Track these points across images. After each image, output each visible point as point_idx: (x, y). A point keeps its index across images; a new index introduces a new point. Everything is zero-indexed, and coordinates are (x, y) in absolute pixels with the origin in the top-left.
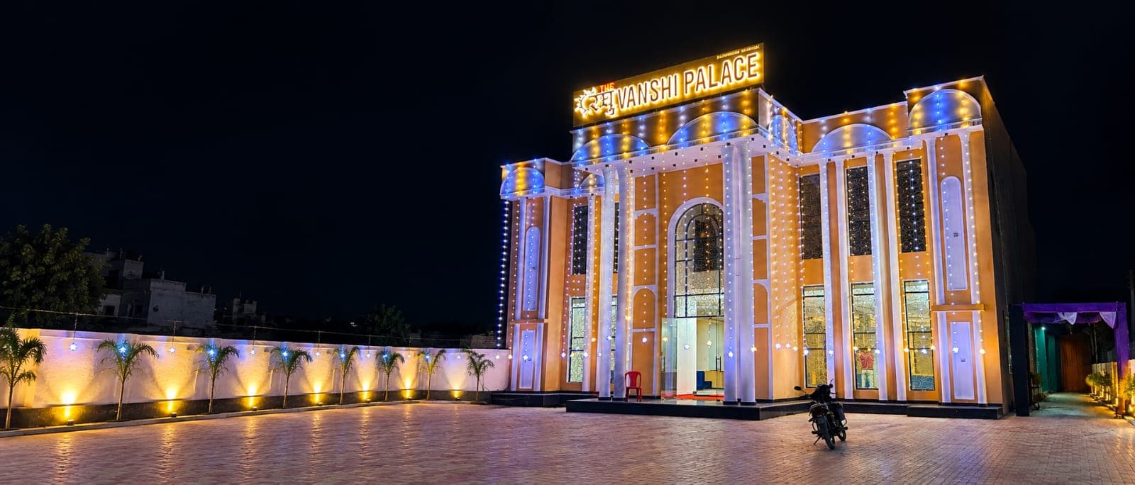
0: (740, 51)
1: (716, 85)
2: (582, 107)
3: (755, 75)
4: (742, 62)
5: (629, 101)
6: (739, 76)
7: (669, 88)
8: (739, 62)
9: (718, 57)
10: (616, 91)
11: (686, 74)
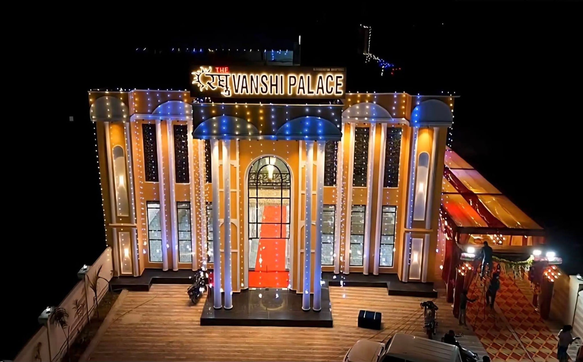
0: (330, 70)
1: (312, 93)
2: (199, 81)
3: (340, 93)
4: (332, 79)
5: (243, 87)
6: (329, 90)
7: (276, 85)
8: (330, 78)
9: (314, 69)
10: (231, 75)
11: (290, 77)
